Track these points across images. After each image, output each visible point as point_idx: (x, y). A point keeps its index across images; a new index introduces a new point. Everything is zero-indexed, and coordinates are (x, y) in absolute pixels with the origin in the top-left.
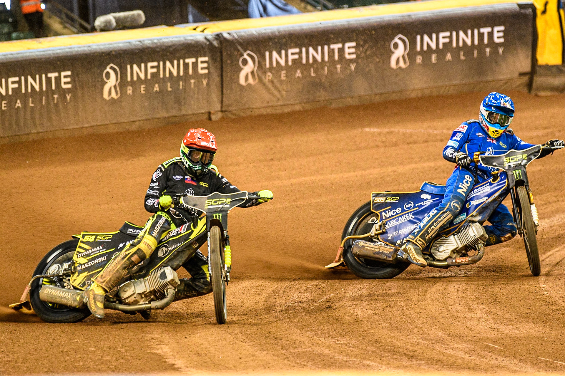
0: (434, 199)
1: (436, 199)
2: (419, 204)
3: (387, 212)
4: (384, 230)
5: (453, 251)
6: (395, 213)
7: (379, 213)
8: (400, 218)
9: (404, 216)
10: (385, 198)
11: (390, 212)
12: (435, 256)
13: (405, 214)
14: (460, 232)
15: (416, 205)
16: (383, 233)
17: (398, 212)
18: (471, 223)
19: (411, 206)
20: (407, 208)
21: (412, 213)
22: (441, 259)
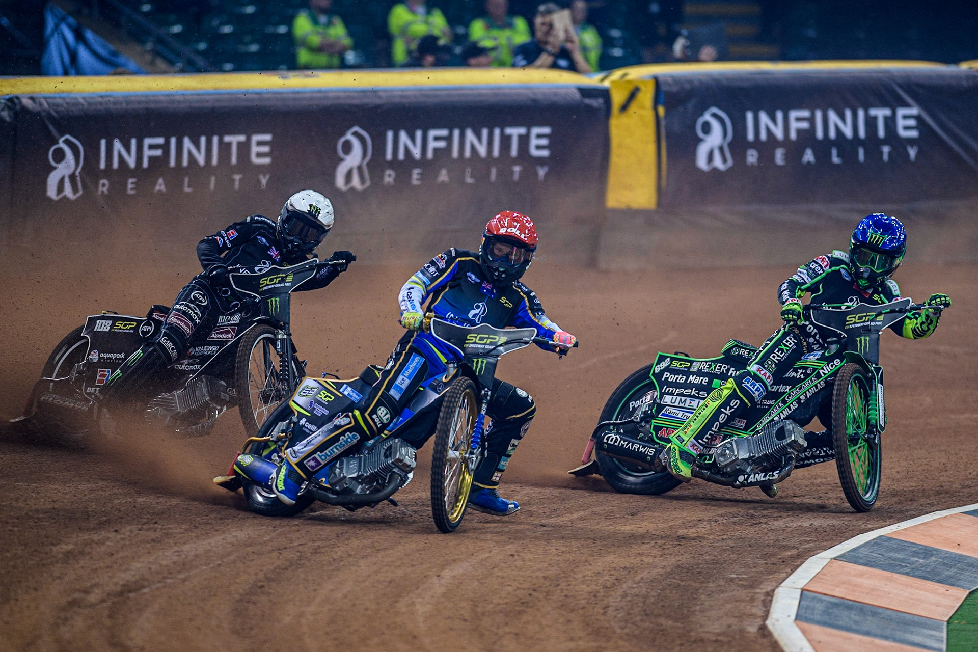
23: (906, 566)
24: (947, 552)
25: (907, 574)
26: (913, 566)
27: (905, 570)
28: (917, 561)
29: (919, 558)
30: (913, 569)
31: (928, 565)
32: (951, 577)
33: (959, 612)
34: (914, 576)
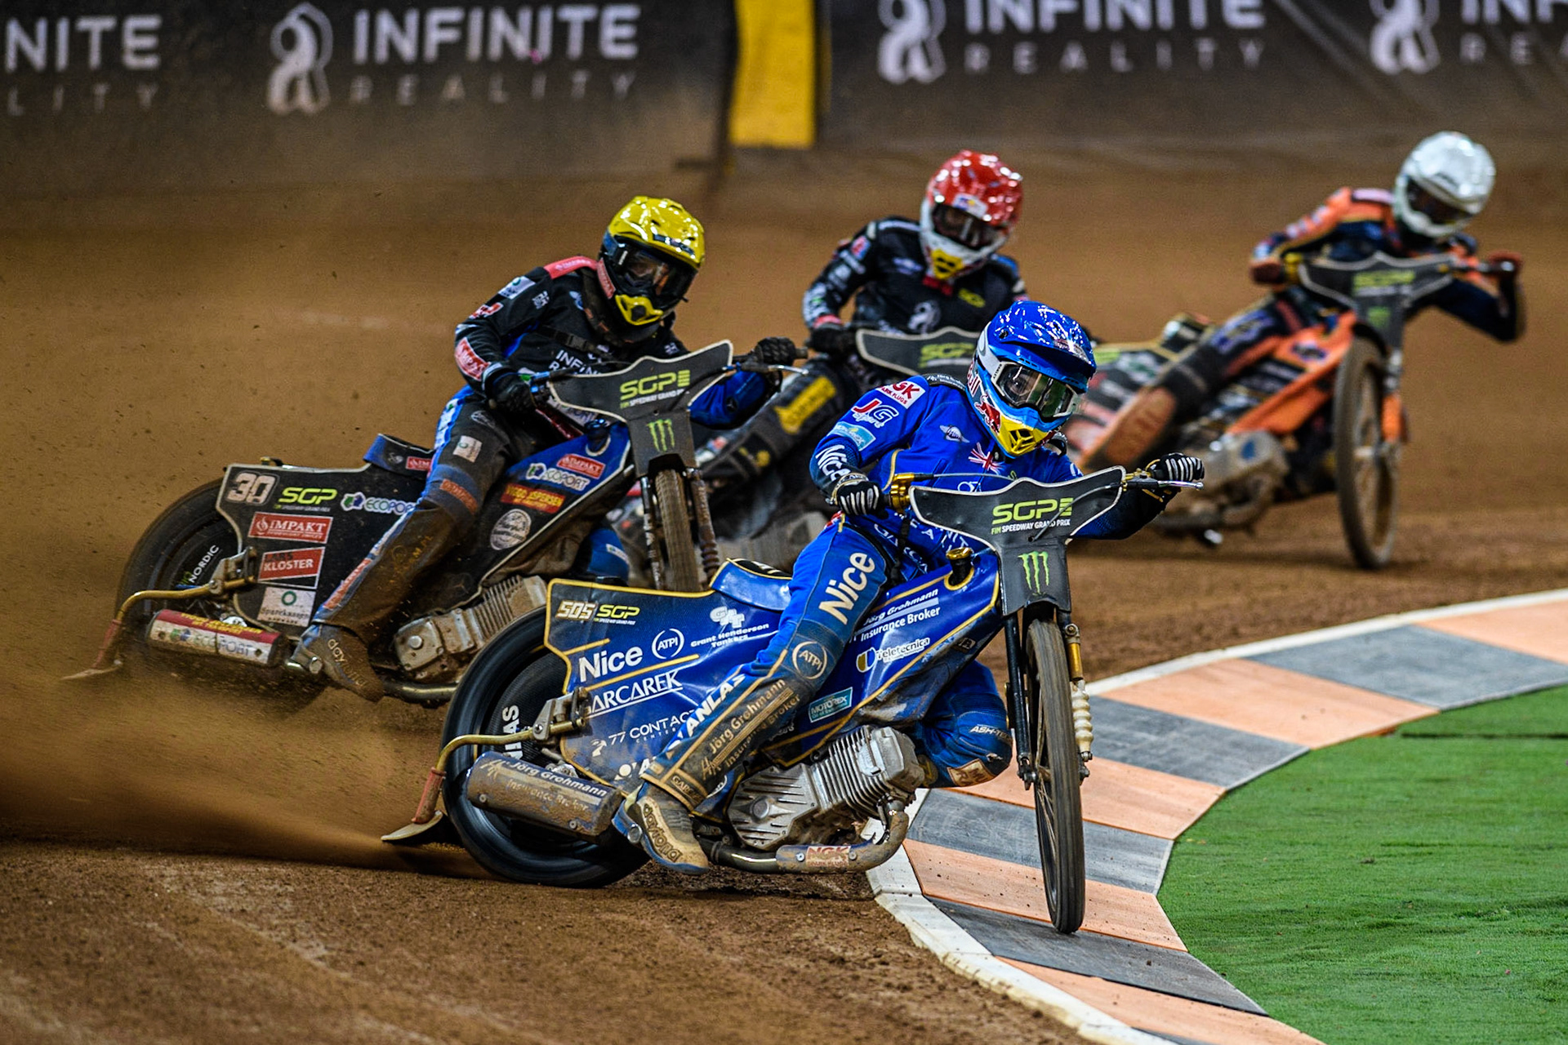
0: (754, 629)
1: (760, 628)
2: (703, 642)
3: (596, 656)
4: (579, 721)
5: (803, 822)
6: (622, 664)
7: (569, 656)
8: (636, 685)
9: (651, 680)
10: (593, 606)
11: (604, 660)
12: (741, 834)
13: (652, 674)
14: (826, 756)
15: (693, 644)
16: (575, 732)
17: (632, 664)
18: (866, 727)
19: (675, 647)
20: (661, 652)
21: (676, 671)
22: (758, 844)
23: (1124, 747)
24: (1200, 723)
25: (1123, 760)
26: (1136, 747)
27: (1120, 753)
28: (1144, 739)
29: (1149, 732)
30: (1135, 751)
31: (1164, 745)
32: (1198, 765)
33: (1199, 825)
34: (1135, 763)
